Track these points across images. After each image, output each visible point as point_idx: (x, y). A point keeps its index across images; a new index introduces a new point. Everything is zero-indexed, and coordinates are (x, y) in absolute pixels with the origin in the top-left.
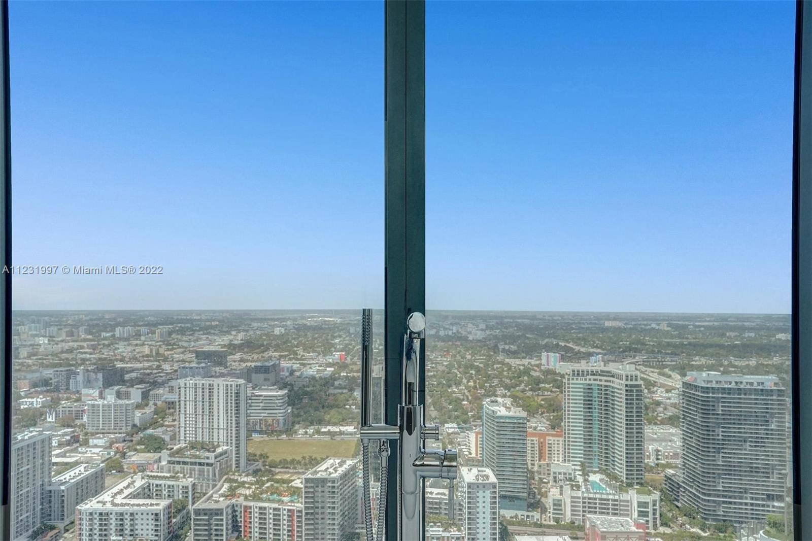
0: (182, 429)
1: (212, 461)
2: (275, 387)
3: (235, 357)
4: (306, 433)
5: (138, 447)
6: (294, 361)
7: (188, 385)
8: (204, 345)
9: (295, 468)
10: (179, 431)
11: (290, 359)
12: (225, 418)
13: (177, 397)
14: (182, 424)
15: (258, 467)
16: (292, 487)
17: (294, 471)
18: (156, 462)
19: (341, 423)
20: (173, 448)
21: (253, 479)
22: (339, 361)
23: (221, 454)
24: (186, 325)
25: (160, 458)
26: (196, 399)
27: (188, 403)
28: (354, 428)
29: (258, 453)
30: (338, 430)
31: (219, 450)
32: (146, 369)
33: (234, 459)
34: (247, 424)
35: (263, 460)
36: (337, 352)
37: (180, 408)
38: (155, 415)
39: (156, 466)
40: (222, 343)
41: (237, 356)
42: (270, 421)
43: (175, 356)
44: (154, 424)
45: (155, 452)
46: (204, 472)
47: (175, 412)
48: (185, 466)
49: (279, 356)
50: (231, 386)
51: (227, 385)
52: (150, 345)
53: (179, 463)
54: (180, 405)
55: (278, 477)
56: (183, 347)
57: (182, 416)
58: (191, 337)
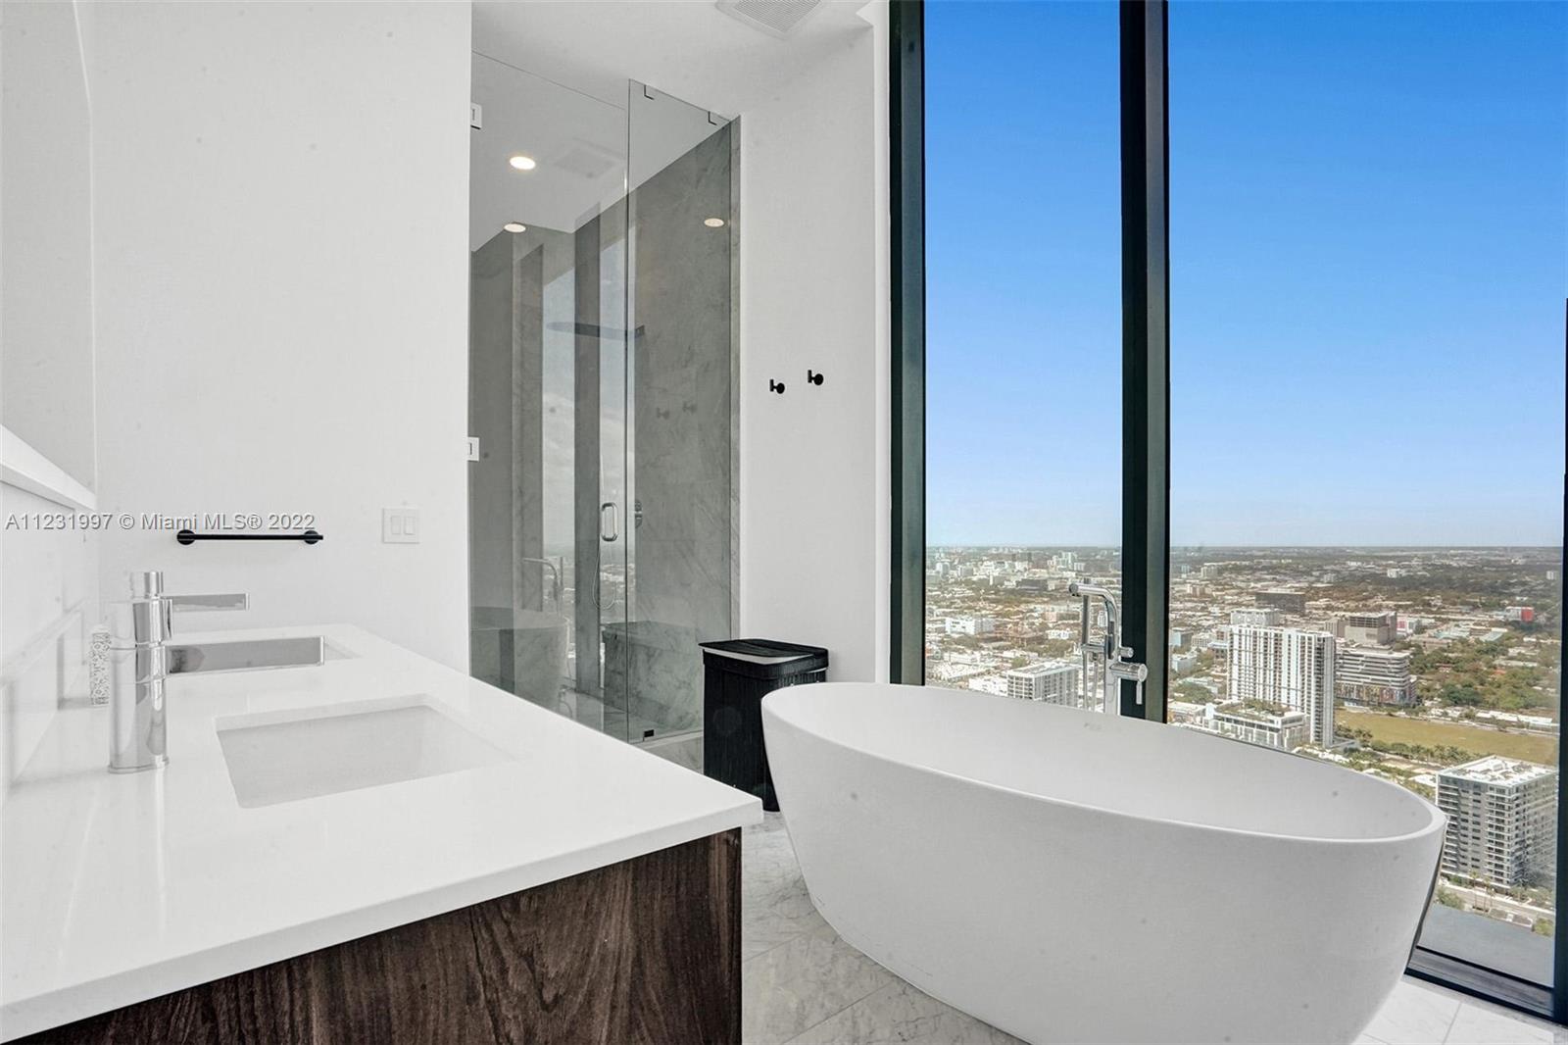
0: (1235, 684)
1: (1279, 726)
2: (1387, 647)
3: (1318, 603)
4: (1445, 714)
5: (1176, 694)
6: (1423, 614)
7: (1243, 632)
8: (1268, 586)
9: (1423, 760)
10: (1231, 684)
11: (1417, 612)
12: (1300, 677)
13: (1228, 645)
14: (1235, 675)
15: (1354, 746)
16: (1414, 782)
17: (1420, 762)
18: (1198, 714)
19: (1521, 710)
20: (1221, 703)
21: (1344, 759)
22: (1519, 619)
23: (1292, 721)
24: (1244, 563)
25: (1204, 711)
26: (1255, 649)
27: (1243, 653)
28: (1552, 722)
29: (1354, 728)
30: (1515, 719)
31: (1288, 715)
32: (1187, 610)
33: (1312, 729)
34: (1335, 689)
35: (1362, 738)
36: (1515, 606)
37: (1232, 657)
38: (1198, 661)
39: (1198, 719)
40: (1297, 585)
41: (1322, 602)
42: (1376, 689)
43: (1227, 597)
44: (1196, 671)
45: (1197, 703)
46: (1266, 737)
47: (1226, 661)
48: (1239, 726)
49: (1395, 605)
50: (1310, 639)
51: (1303, 638)
52: (1194, 584)
53: (1228, 720)
54: (1232, 654)
55: (1390, 765)
56: (1240, 588)
57: (1235, 669)
58: (1249, 577)
